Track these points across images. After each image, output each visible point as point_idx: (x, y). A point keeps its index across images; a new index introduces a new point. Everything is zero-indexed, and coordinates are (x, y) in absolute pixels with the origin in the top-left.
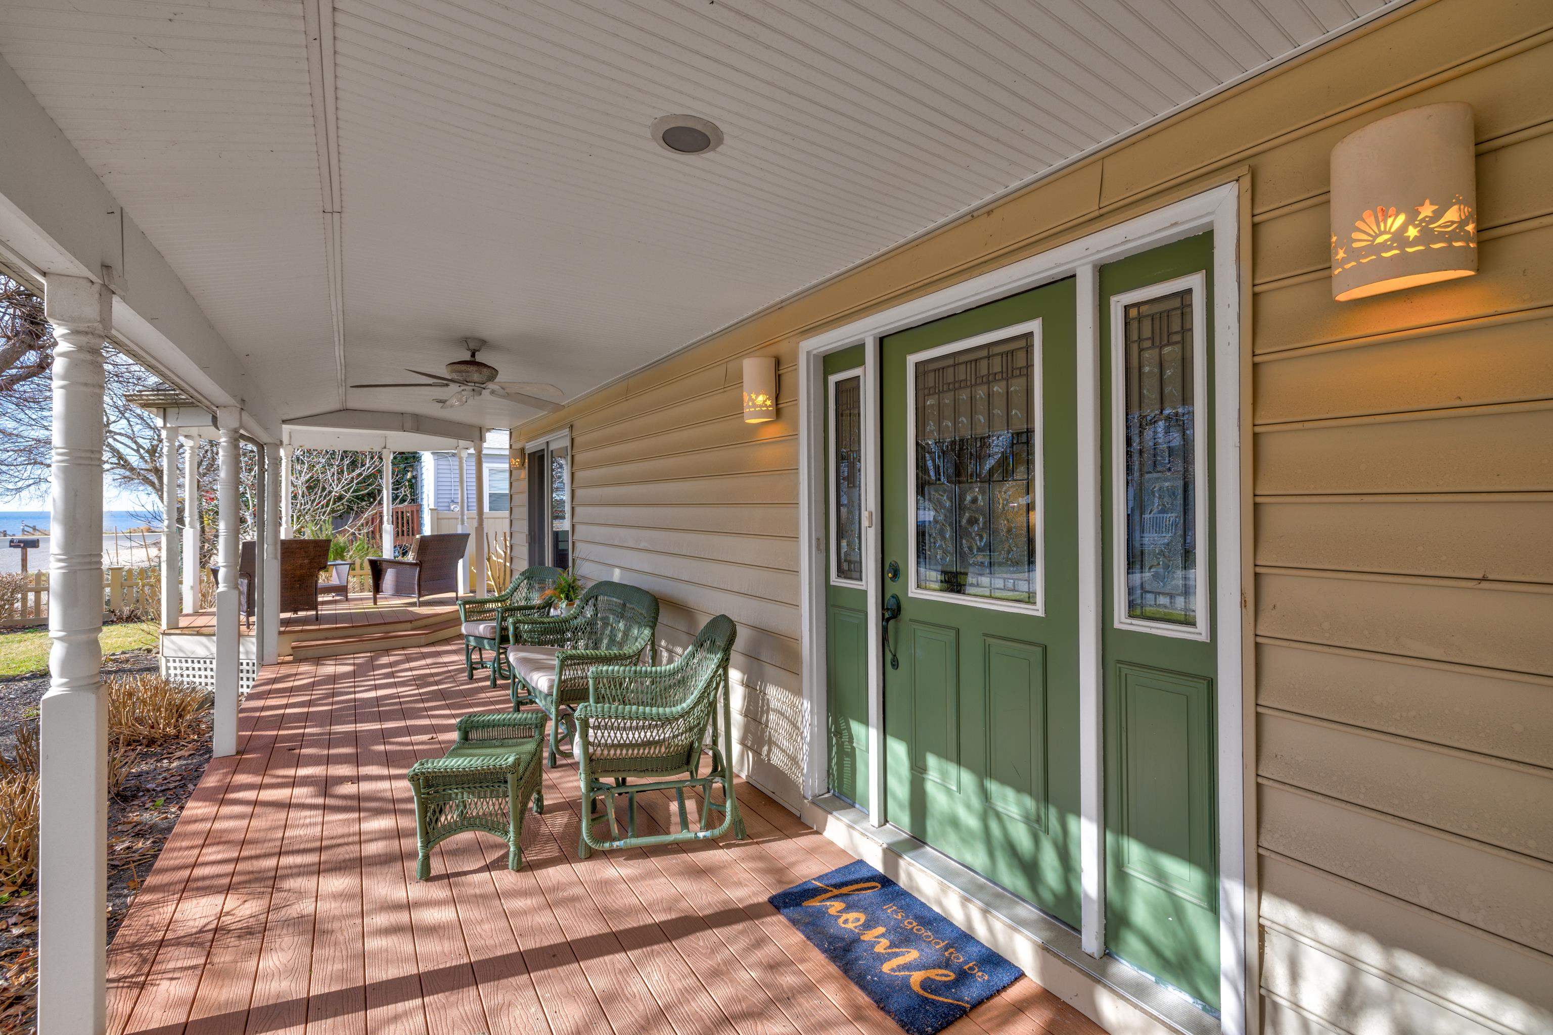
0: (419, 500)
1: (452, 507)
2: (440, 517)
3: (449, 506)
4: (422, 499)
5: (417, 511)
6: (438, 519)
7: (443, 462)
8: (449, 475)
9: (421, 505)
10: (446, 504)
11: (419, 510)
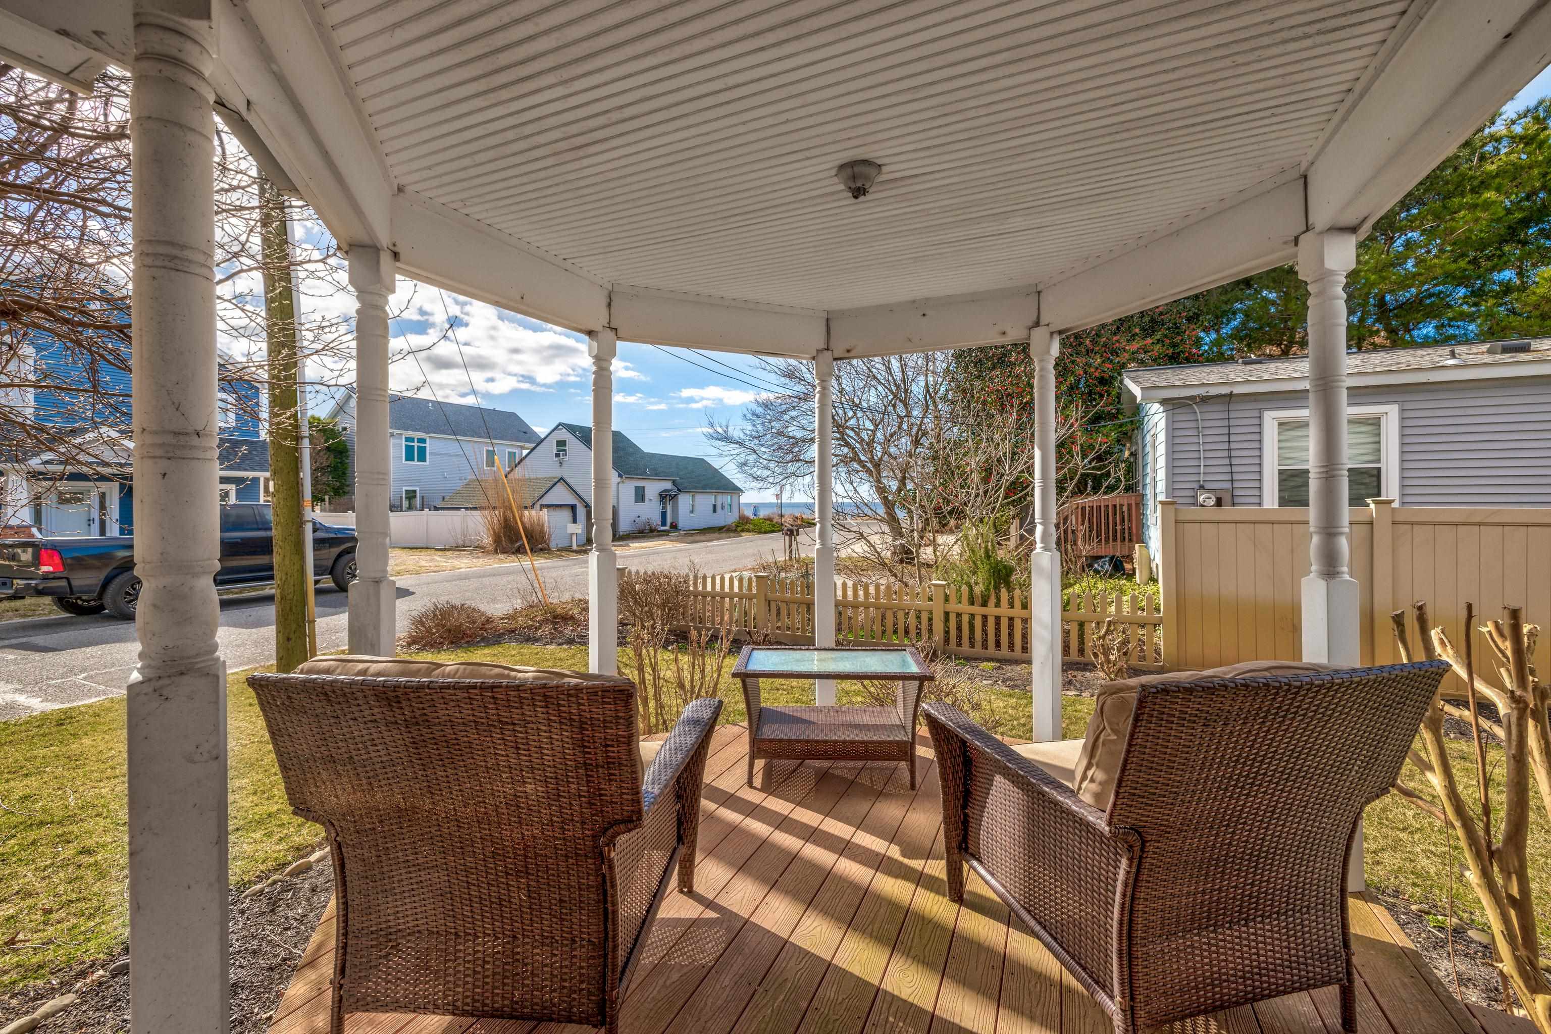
0: (1140, 488)
1: (1201, 499)
2: (1181, 517)
3: (1195, 497)
4: (1144, 485)
5: (1137, 505)
6: (1176, 522)
7: (1183, 416)
8: (1195, 440)
9: (1143, 496)
10: (1191, 493)
11: (1141, 502)
